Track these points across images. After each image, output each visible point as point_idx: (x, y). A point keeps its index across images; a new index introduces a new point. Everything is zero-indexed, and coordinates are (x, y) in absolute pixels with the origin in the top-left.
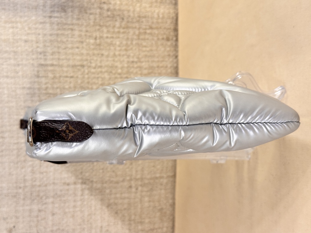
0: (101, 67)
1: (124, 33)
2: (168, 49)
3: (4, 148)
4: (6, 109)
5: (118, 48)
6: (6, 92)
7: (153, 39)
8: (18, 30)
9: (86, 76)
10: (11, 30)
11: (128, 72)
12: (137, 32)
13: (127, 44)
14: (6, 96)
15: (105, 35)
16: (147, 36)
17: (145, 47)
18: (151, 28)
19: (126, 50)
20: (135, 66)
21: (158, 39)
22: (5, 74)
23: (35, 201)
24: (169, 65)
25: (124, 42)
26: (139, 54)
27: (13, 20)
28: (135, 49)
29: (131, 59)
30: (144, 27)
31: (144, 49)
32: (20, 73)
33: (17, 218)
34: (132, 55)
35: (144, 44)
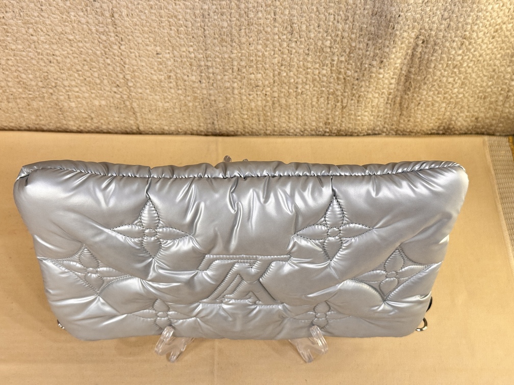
0: (290, 52)
1: (338, 78)
2: (314, 124)
5: (317, 72)
7: (328, 109)
9: (276, 37)
11: (282, 83)
12: (339, 93)
13: (323, 82)
15: (336, 58)
16: (332, 102)
17: (318, 100)
18: (343, 108)
19: (314, 80)
20: (291, 90)
21: (328, 114)
24: (291, 125)
25: (325, 79)
26: (307, 95)
28: (314, 90)
29: (300, 87)
30: (345, 101)
31: (315, 100)
34: (307, 87)
35: (322, 100)
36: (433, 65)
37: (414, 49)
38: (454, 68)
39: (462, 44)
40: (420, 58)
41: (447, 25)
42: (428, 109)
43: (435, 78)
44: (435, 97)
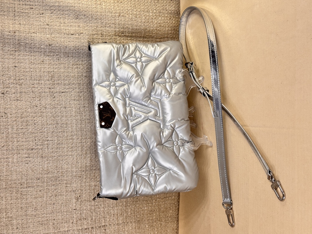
3: (73, 145)
4: (74, 121)
6: (74, 110)
8: (80, 69)
10: (76, 70)
14: (74, 112)
22: (73, 98)
23: (92, 180)
27: (78, 63)
32: (82, 97)
33: (82, 190)
36: (135, 27)
37: (127, 37)
38: (136, 17)
39: (123, 16)
40: (132, 33)
41: (113, 25)
42: (162, 25)
43: (142, 25)
44: (155, 23)
